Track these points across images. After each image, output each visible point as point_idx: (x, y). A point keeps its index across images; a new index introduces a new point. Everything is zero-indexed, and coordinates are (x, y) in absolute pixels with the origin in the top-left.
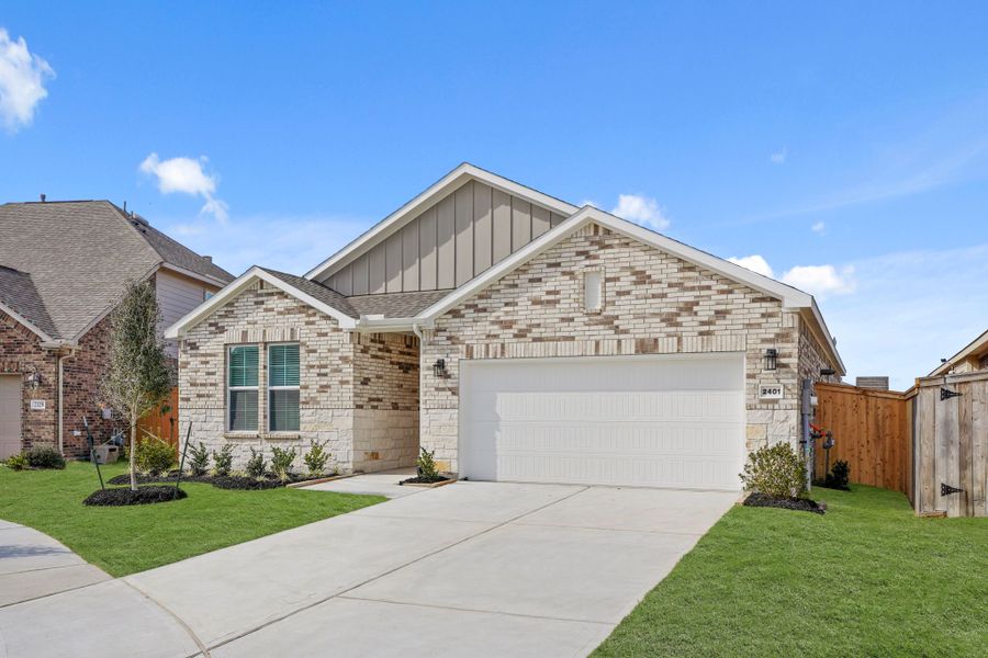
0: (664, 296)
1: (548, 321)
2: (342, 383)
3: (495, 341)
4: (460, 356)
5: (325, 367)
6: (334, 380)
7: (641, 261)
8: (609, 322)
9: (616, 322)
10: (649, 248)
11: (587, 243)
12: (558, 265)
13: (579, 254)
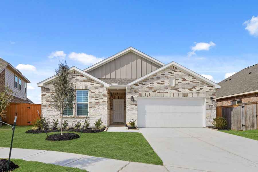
0: (189, 84)
1: (161, 88)
2: (103, 102)
3: (148, 92)
4: (138, 96)
5: (98, 97)
6: (101, 101)
7: (184, 76)
8: (176, 89)
9: (178, 89)
10: (186, 73)
11: (171, 70)
12: (164, 75)
13: (169, 72)
